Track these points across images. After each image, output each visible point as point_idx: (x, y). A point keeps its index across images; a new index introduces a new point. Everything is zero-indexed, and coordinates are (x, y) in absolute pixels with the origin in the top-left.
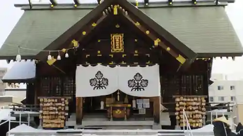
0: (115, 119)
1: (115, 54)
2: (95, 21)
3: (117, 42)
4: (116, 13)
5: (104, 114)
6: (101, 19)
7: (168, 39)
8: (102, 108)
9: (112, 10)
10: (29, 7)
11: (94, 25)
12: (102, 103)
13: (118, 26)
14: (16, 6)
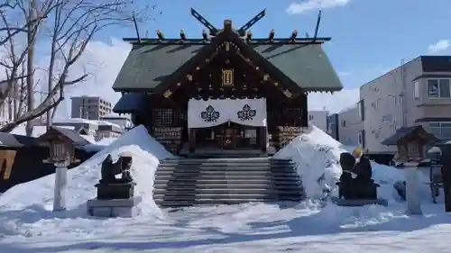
0: (226, 148)
1: (225, 87)
2: (208, 57)
3: (228, 76)
4: (228, 49)
5: (215, 143)
6: (214, 55)
7: (276, 74)
8: (213, 138)
9: (225, 46)
10: (136, 41)
11: (208, 60)
12: (213, 133)
13: (228, 62)
14: (125, 39)
